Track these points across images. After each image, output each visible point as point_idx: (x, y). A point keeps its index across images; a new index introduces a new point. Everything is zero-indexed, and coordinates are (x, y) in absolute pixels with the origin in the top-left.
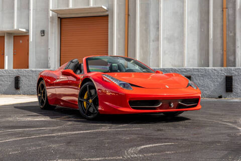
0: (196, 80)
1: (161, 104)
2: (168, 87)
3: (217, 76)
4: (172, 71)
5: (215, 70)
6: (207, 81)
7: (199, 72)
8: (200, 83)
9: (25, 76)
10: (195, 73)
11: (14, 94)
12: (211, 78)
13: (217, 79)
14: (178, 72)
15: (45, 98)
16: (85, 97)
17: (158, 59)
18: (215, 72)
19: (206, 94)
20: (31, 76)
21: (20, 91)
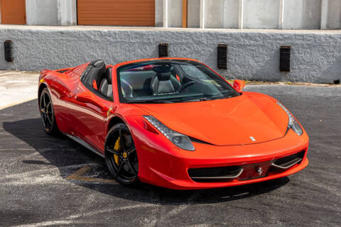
0: (299, 53)
1: (242, 170)
2: (254, 140)
3: (334, 47)
4: (260, 37)
5: (330, 37)
6: (317, 56)
7: (303, 39)
8: (305, 59)
9: (20, 40)
10: (298, 42)
11: (4, 69)
12: (324, 50)
13: (333, 52)
14: (270, 39)
15: (53, 120)
16: (117, 146)
17: (238, 9)
18: (330, 40)
19: (314, 77)
20: (30, 41)
21: (14, 65)
